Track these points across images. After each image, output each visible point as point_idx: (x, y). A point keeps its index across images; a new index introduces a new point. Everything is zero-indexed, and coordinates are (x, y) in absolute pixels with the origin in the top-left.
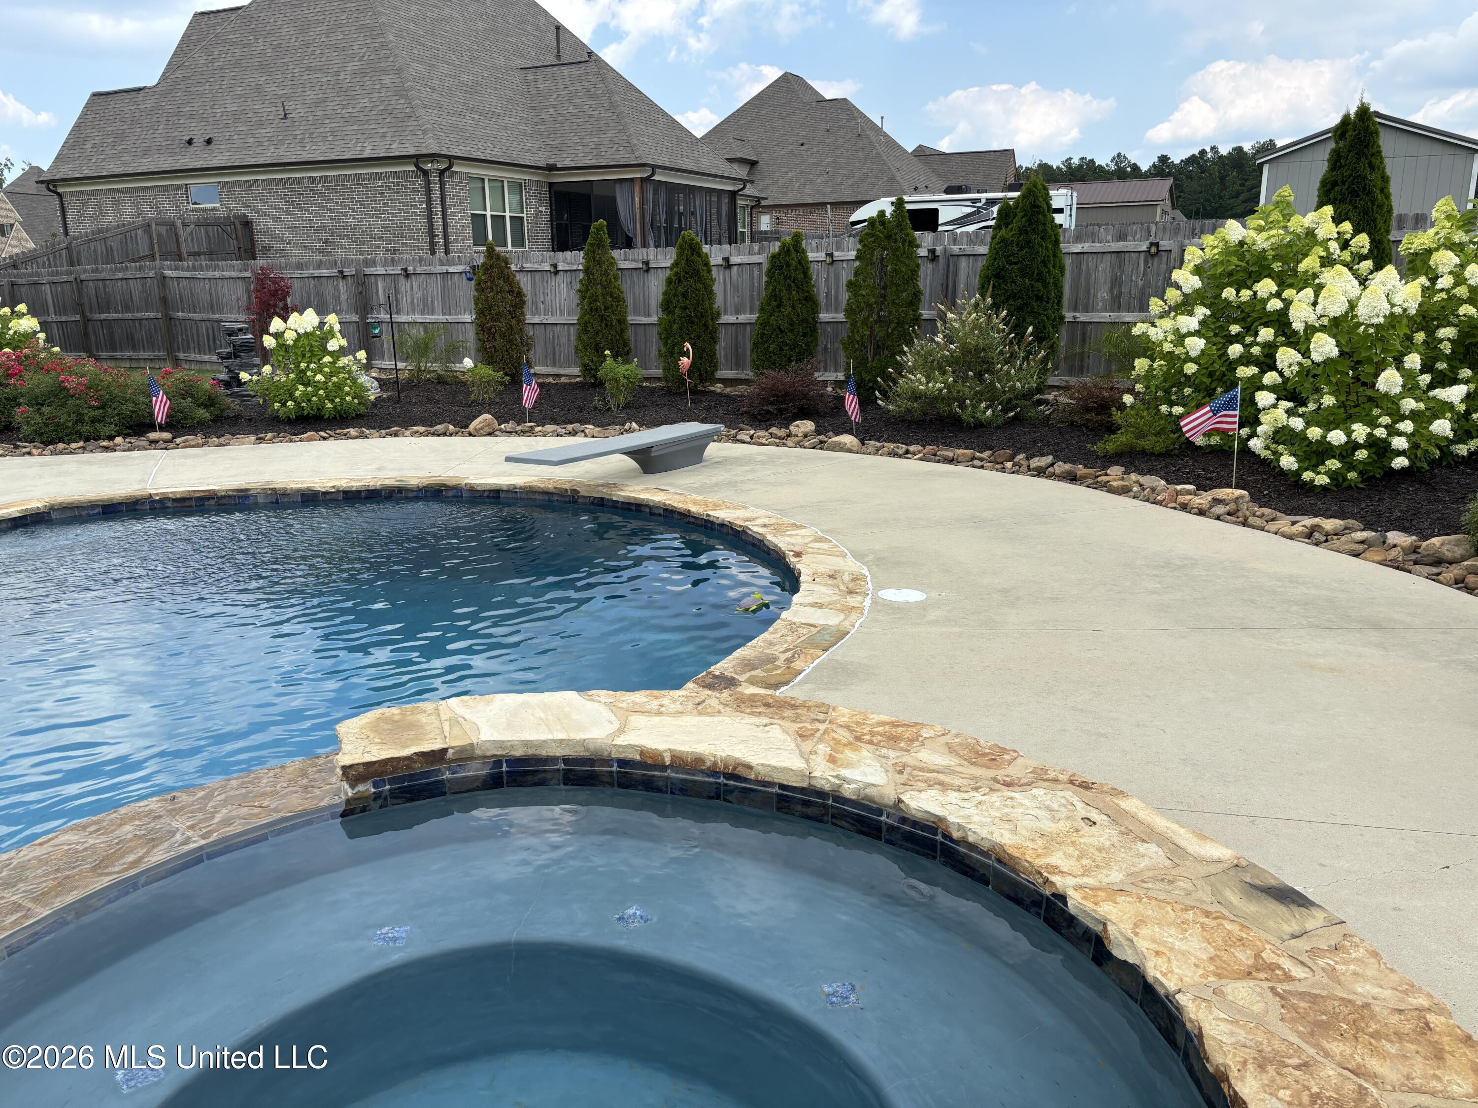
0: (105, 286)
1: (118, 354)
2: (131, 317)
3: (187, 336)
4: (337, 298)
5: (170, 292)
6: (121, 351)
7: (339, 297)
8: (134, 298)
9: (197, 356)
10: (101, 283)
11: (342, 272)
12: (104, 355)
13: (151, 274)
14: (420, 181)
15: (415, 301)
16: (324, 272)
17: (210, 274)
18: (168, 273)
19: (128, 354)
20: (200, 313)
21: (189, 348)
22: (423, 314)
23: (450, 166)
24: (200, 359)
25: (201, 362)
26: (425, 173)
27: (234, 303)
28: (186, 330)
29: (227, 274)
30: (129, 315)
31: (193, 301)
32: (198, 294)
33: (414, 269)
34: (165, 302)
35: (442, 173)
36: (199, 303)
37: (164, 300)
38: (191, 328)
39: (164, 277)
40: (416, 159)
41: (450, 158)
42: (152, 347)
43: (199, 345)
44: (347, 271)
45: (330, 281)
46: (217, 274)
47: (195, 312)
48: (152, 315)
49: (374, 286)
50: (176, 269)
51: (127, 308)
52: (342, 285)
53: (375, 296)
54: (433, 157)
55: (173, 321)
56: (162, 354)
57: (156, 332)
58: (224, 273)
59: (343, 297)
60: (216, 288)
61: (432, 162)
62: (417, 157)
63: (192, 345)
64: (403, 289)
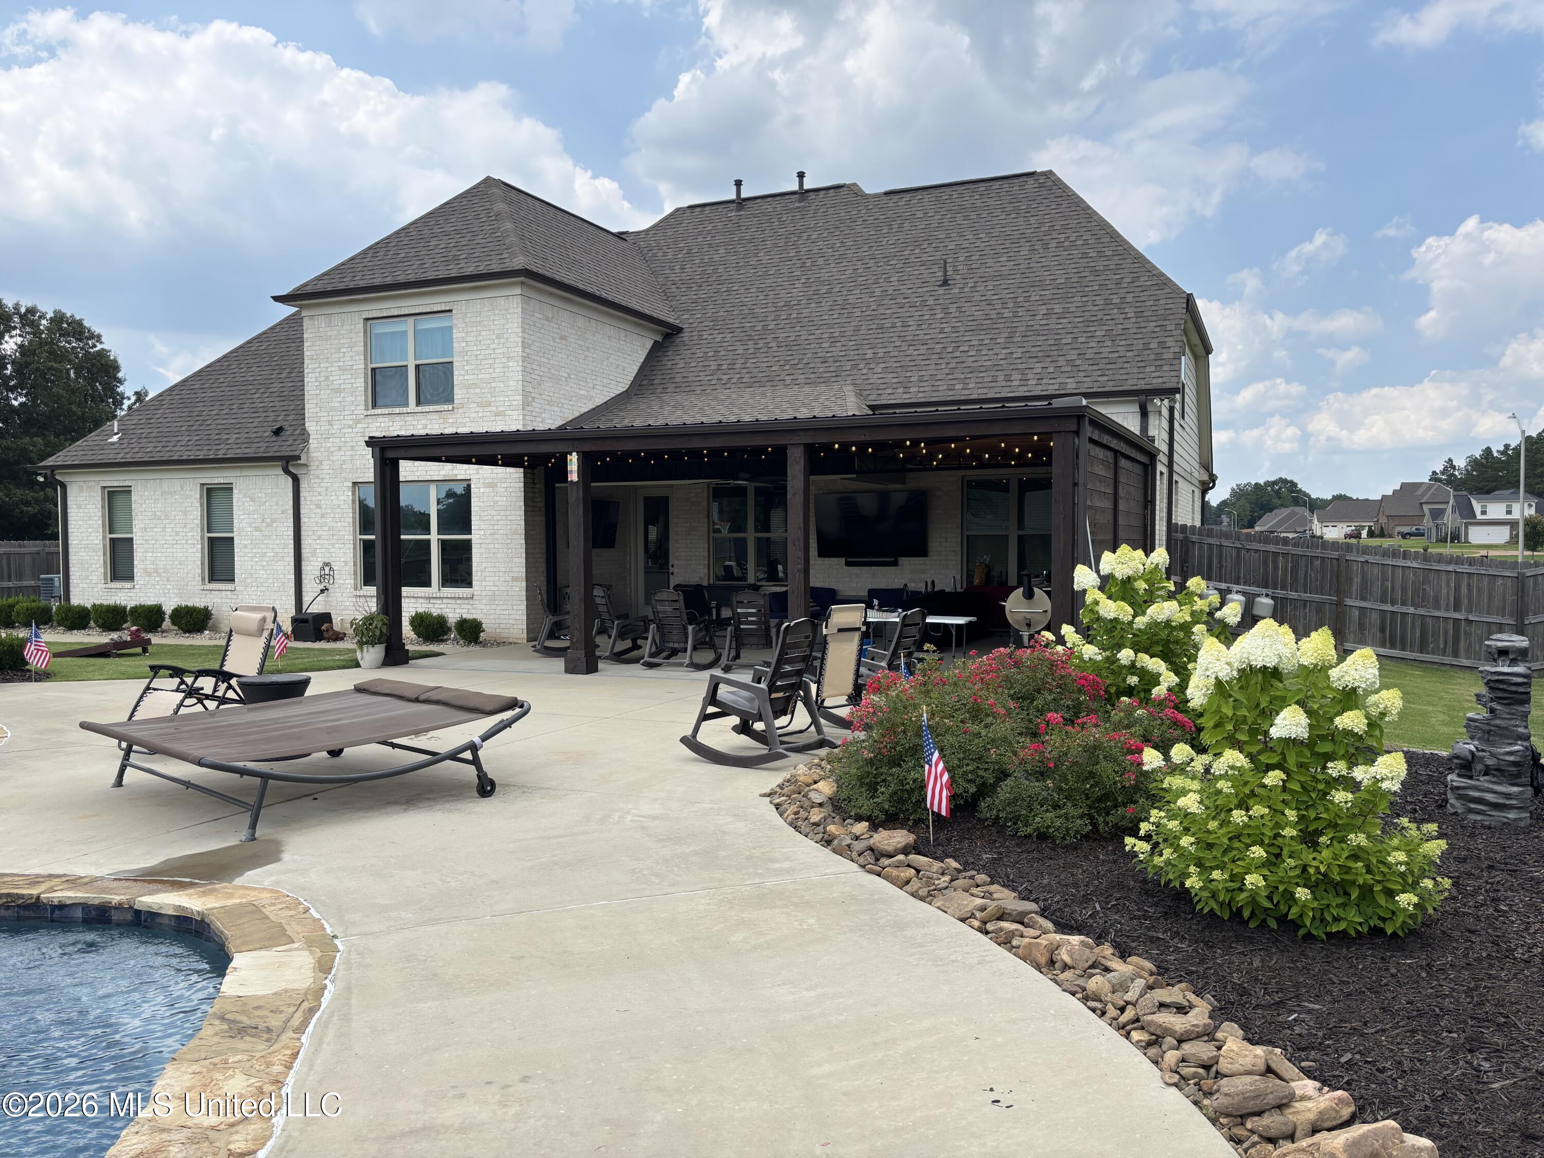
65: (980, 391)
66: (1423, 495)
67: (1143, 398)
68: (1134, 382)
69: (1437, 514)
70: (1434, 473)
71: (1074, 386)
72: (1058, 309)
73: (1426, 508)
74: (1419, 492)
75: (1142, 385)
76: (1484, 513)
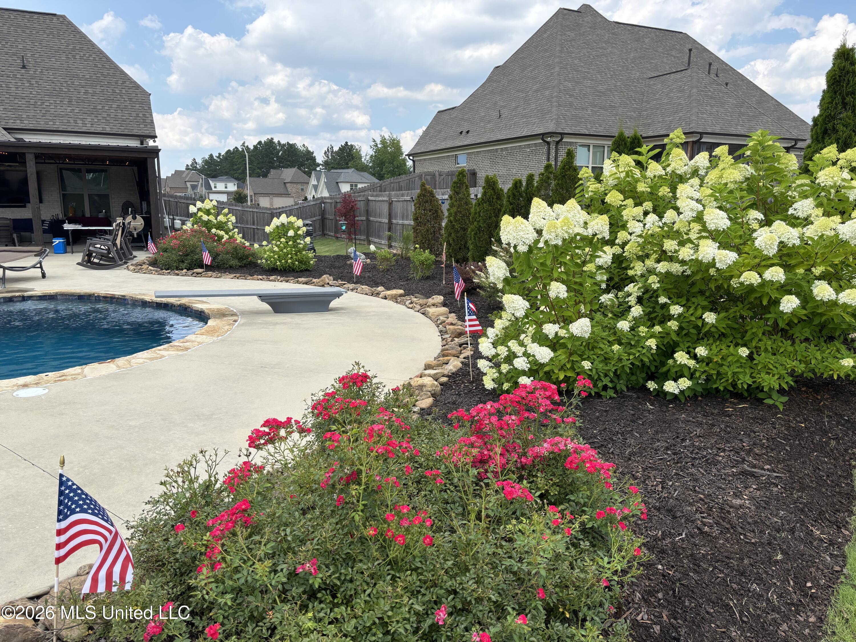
14: (545, 148)
23: (562, 139)
26: (548, 143)
35: (558, 143)
40: (543, 136)
41: (562, 134)
54: (551, 134)
61: (550, 137)
62: (543, 134)
65: (63, 127)
66: (186, 177)
67: (142, 138)
68: (137, 131)
69: (194, 187)
70: (187, 165)
71: (109, 129)
72: (90, 91)
73: (189, 184)
74: (184, 175)
75: (140, 133)
76: (215, 187)
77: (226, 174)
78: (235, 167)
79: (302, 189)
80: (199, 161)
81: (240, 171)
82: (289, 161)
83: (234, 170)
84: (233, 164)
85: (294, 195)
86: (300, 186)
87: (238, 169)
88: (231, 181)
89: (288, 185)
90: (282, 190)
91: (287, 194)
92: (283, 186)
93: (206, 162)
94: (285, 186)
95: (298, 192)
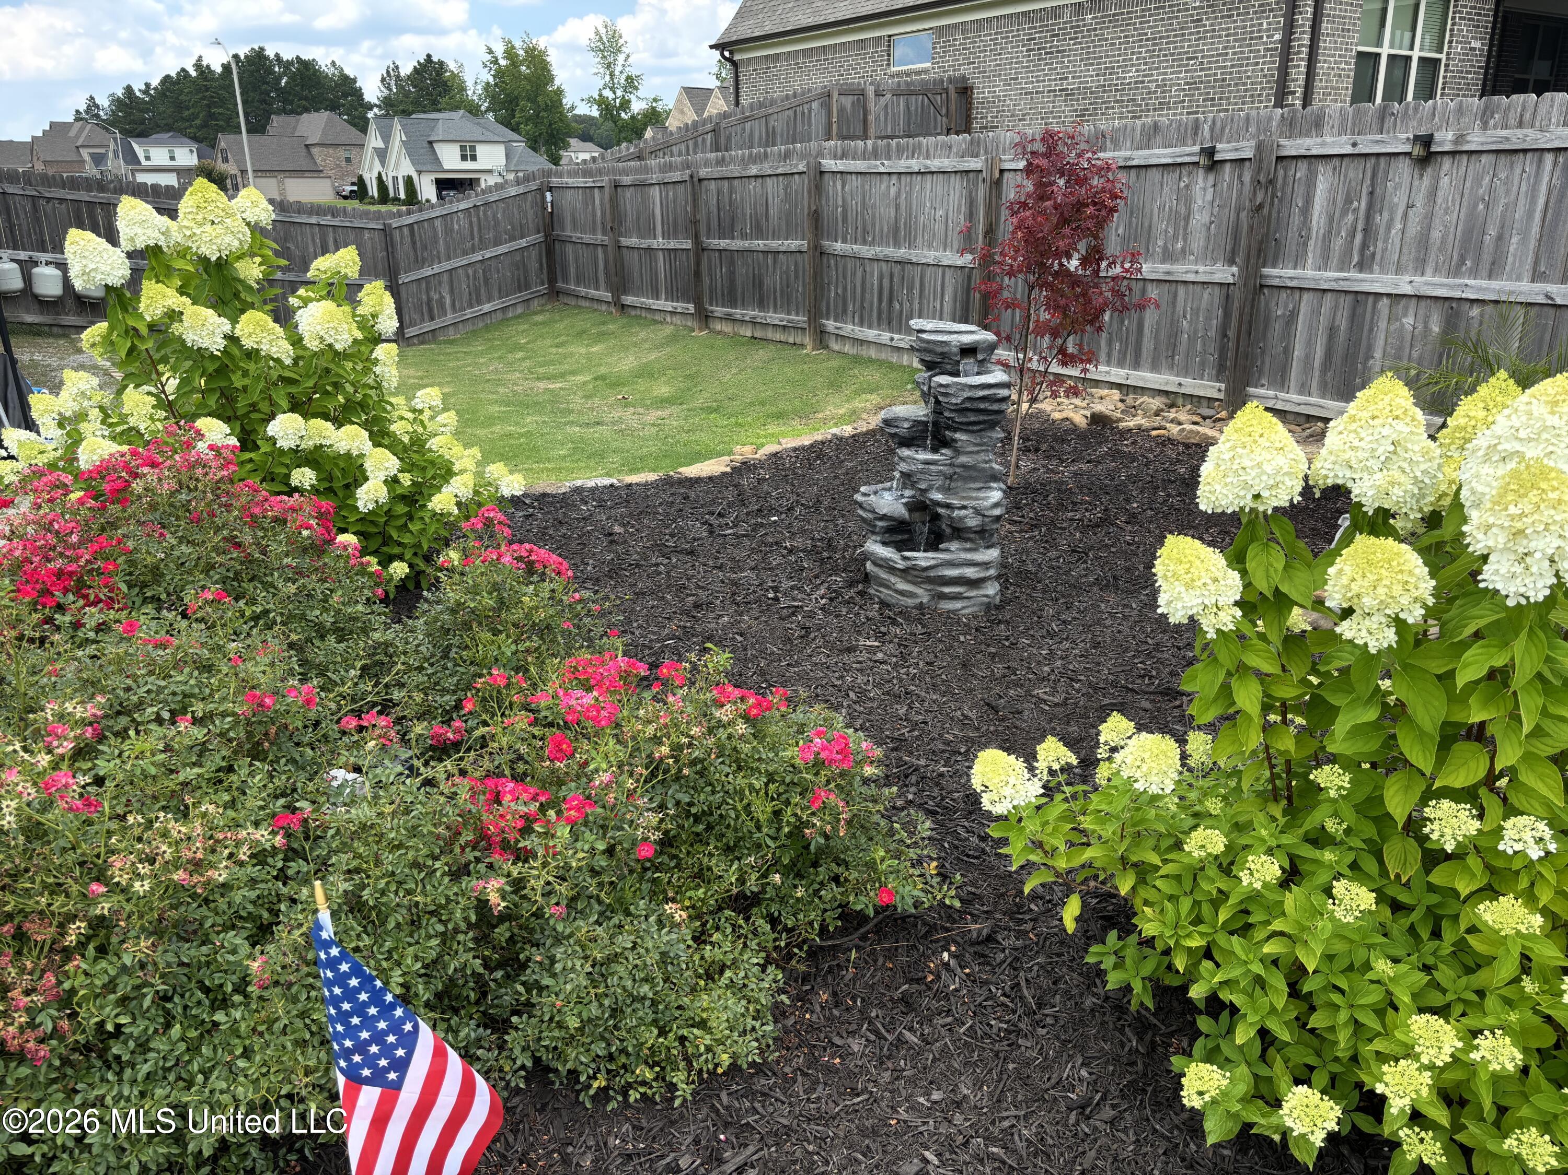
0: (731, 190)
1: (737, 312)
2: (762, 248)
3: (845, 289)
4: (1182, 220)
5: (828, 200)
6: (743, 307)
7: (1187, 218)
8: (771, 212)
9: (857, 328)
10: (726, 183)
11: (1210, 152)
12: (719, 310)
13: (801, 168)
15: (1436, 235)
16: (1161, 154)
17: (902, 165)
18: (829, 164)
19: (752, 313)
20: (872, 244)
21: (845, 311)
22: (1456, 271)
24: (860, 336)
25: (861, 342)
27: (939, 227)
28: (844, 277)
29: (934, 164)
30: (760, 244)
31: (864, 220)
32: (874, 205)
33: (1459, 139)
34: (817, 220)
36: (873, 225)
37: (816, 218)
38: (854, 274)
39: (822, 173)
42: (787, 304)
43: (862, 307)
44: (1225, 151)
45: (1170, 178)
46: (915, 164)
47: (864, 242)
48: (793, 244)
49: (1300, 190)
50: (844, 156)
51: (759, 232)
52: (1202, 185)
53: (1296, 219)
55: (825, 258)
56: (801, 319)
57: (796, 277)
58: (928, 162)
59: (1200, 218)
60: (909, 194)
63: (851, 308)
64: (1399, 199)
66: (77, 137)
69: (98, 159)
70: (77, 111)
73: (84, 152)
74: (72, 134)
76: (148, 158)
77: (168, 128)
78: (186, 113)
79: (348, 160)
80: (104, 101)
81: (198, 122)
82: (306, 99)
83: (183, 119)
84: (180, 107)
85: (330, 173)
86: (342, 153)
87: (194, 117)
88: (182, 145)
89: (315, 151)
90: (304, 164)
91: (316, 172)
92: (303, 151)
93: (118, 103)
94: (309, 153)
95: (339, 166)
